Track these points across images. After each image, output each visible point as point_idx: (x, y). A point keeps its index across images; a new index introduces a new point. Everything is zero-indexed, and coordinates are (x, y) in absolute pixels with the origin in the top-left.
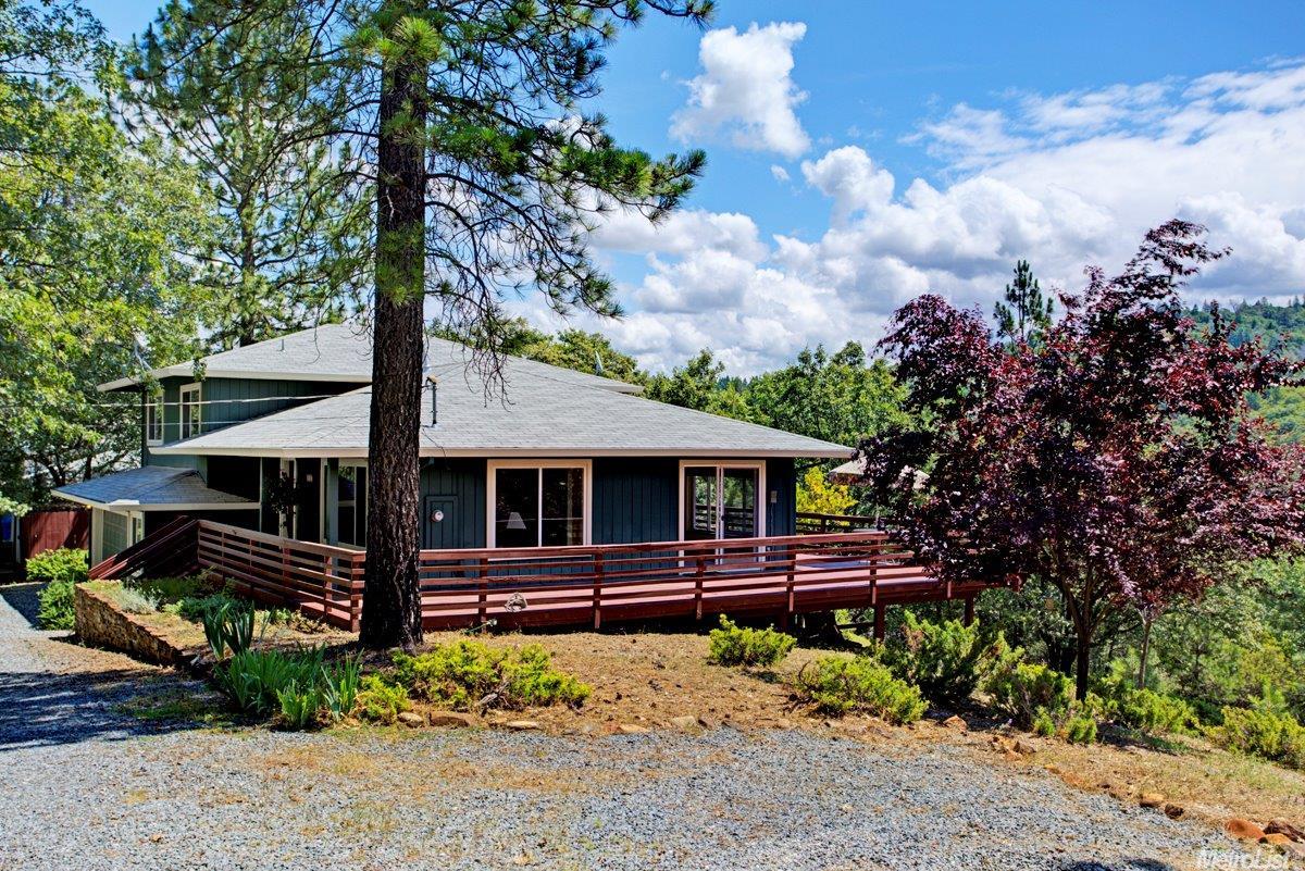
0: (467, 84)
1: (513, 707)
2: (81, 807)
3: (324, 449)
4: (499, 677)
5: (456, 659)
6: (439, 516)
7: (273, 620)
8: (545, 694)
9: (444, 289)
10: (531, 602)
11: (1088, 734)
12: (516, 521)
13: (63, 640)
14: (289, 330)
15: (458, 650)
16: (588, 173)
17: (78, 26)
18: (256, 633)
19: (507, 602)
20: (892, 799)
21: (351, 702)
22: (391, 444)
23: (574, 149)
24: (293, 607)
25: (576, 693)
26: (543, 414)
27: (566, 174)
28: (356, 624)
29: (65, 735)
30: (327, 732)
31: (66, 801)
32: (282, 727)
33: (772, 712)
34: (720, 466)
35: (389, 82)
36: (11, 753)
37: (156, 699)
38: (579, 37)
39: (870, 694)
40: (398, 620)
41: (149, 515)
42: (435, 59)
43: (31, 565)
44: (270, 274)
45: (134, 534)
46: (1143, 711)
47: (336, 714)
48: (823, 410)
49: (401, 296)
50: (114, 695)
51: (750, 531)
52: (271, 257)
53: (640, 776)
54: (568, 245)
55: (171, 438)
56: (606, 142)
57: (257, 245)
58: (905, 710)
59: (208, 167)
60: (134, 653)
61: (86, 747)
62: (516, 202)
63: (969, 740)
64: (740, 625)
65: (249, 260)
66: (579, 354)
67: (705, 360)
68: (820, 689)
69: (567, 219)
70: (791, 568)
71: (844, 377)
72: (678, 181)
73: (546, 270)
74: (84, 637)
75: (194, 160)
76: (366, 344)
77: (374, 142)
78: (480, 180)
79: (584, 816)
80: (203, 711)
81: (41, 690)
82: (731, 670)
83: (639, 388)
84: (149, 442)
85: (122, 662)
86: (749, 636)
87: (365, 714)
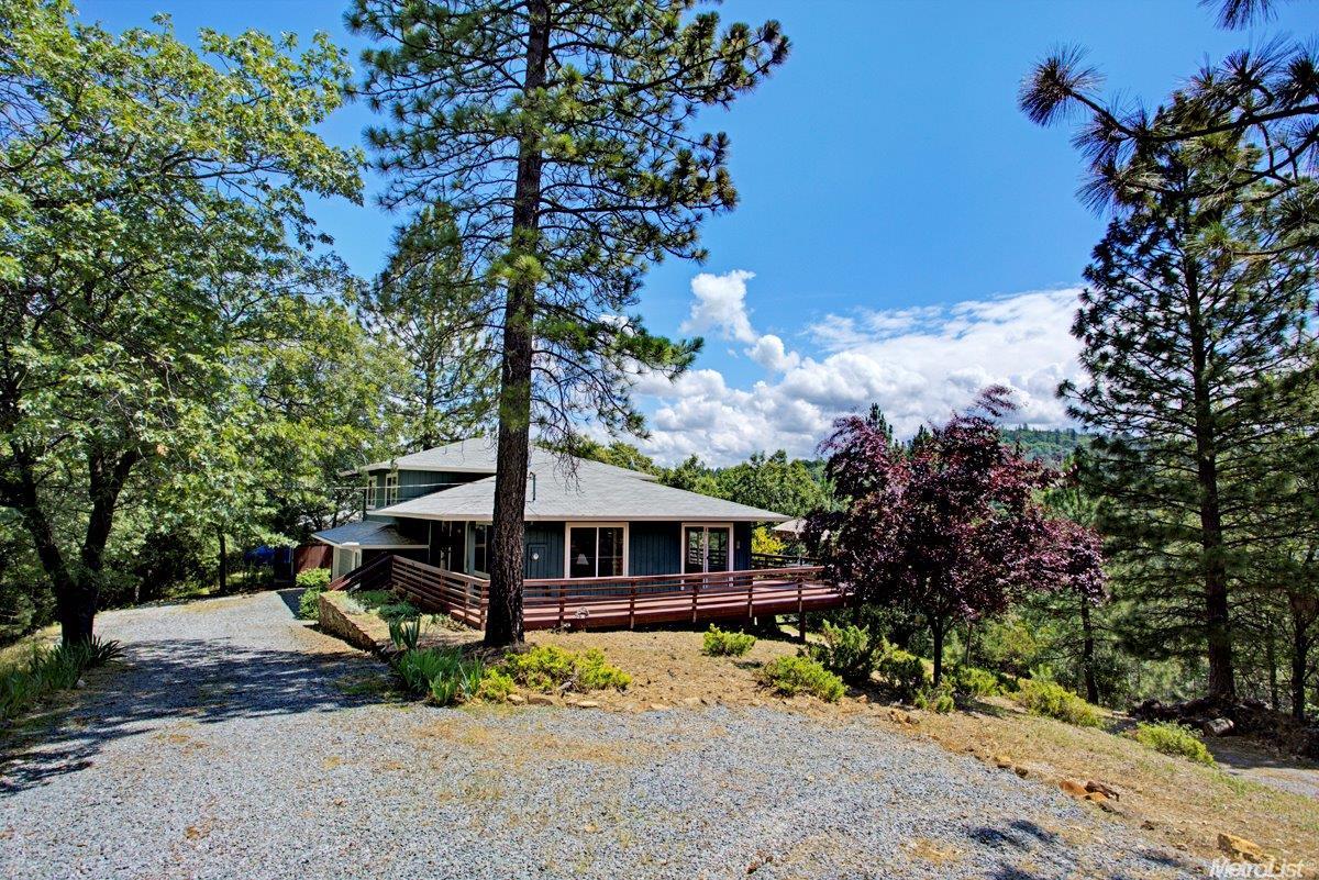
0: (559, 297)
1: (581, 690)
2: (294, 770)
3: (466, 516)
4: (573, 671)
5: (545, 658)
6: (536, 557)
7: (434, 622)
8: (602, 682)
9: (542, 421)
10: (592, 612)
11: (948, 707)
12: (583, 560)
13: (311, 627)
14: (452, 441)
15: (546, 652)
16: (632, 350)
17: (334, 266)
18: (422, 631)
19: (577, 611)
20: (837, 767)
21: (478, 687)
22: (507, 517)
23: (623, 336)
24: (446, 613)
25: (622, 681)
26: (599, 494)
27: (619, 351)
28: (483, 626)
29: (297, 706)
30: (461, 708)
31: (285, 765)
32: (432, 704)
33: (749, 693)
34: (706, 526)
35: (512, 295)
36: (260, 719)
37: (356, 677)
38: (627, 270)
39: (810, 680)
40: (509, 627)
41: (364, 551)
42: (540, 280)
43: (299, 577)
44: (443, 409)
45: (355, 563)
46: (971, 683)
47: (467, 695)
48: (763, 490)
49: (514, 426)
50: (333, 673)
51: (723, 567)
52: (443, 398)
53: (667, 748)
54: (618, 394)
55: (380, 505)
56: (643, 332)
57: (435, 392)
58: (833, 692)
59: (410, 348)
60: (350, 641)
61: (308, 717)
62: (587, 368)
63: (875, 713)
64: (723, 631)
65: (430, 401)
66: (621, 457)
67: (694, 460)
68: (778, 678)
69: (618, 378)
70: (751, 590)
71: (775, 470)
72: (687, 356)
73: (605, 409)
74: (324, 627)
75: (403, 344)
76: (494, 455)
77: (502, 331)
78: (565, 354)
79: (632, 786)
80: (384, 689)
81: (290, 666)
82: (717, 659)
83: (657, 478)
84: (368, 507)
85: (342, 646)
86: (729, 638)
87: (486, 695)
